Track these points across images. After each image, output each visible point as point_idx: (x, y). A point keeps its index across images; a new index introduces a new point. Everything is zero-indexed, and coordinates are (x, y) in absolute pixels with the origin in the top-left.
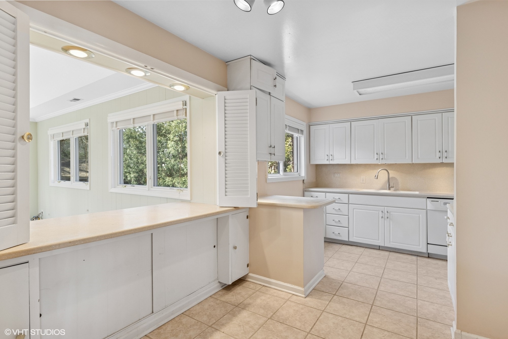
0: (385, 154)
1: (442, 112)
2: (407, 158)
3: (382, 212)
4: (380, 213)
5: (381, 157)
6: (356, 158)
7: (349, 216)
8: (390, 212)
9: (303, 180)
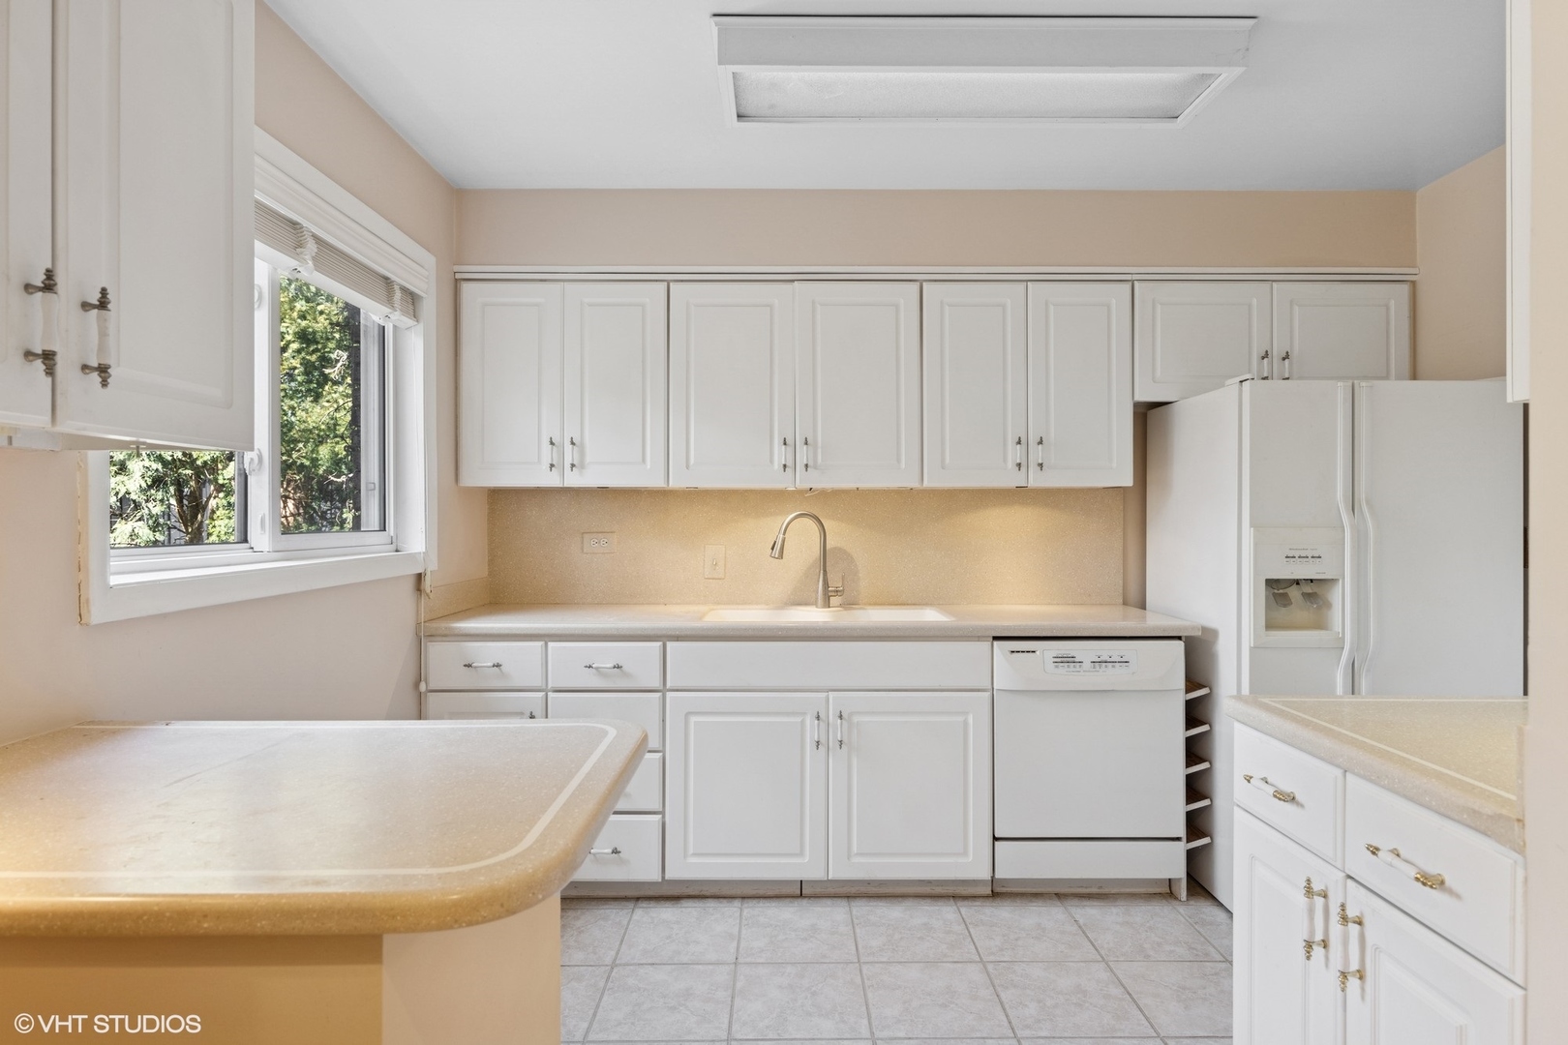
0: (820, 444)
1: (1027, 281)
2: (903, 466)
3: (818, 718)
4: (809, 720)
5: (802, 458)
6: (692, 461)
7: (663, 751)
8: (851, 714)
9: (419, 577)
